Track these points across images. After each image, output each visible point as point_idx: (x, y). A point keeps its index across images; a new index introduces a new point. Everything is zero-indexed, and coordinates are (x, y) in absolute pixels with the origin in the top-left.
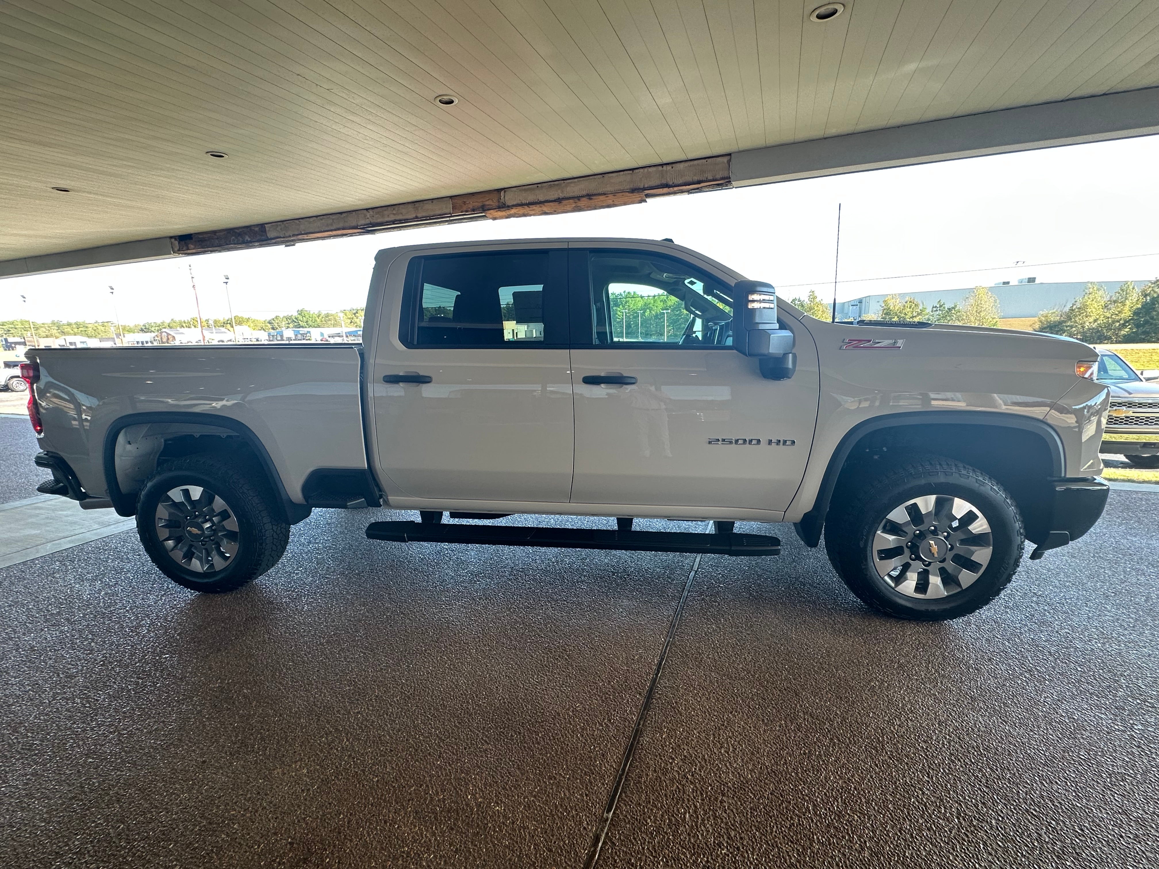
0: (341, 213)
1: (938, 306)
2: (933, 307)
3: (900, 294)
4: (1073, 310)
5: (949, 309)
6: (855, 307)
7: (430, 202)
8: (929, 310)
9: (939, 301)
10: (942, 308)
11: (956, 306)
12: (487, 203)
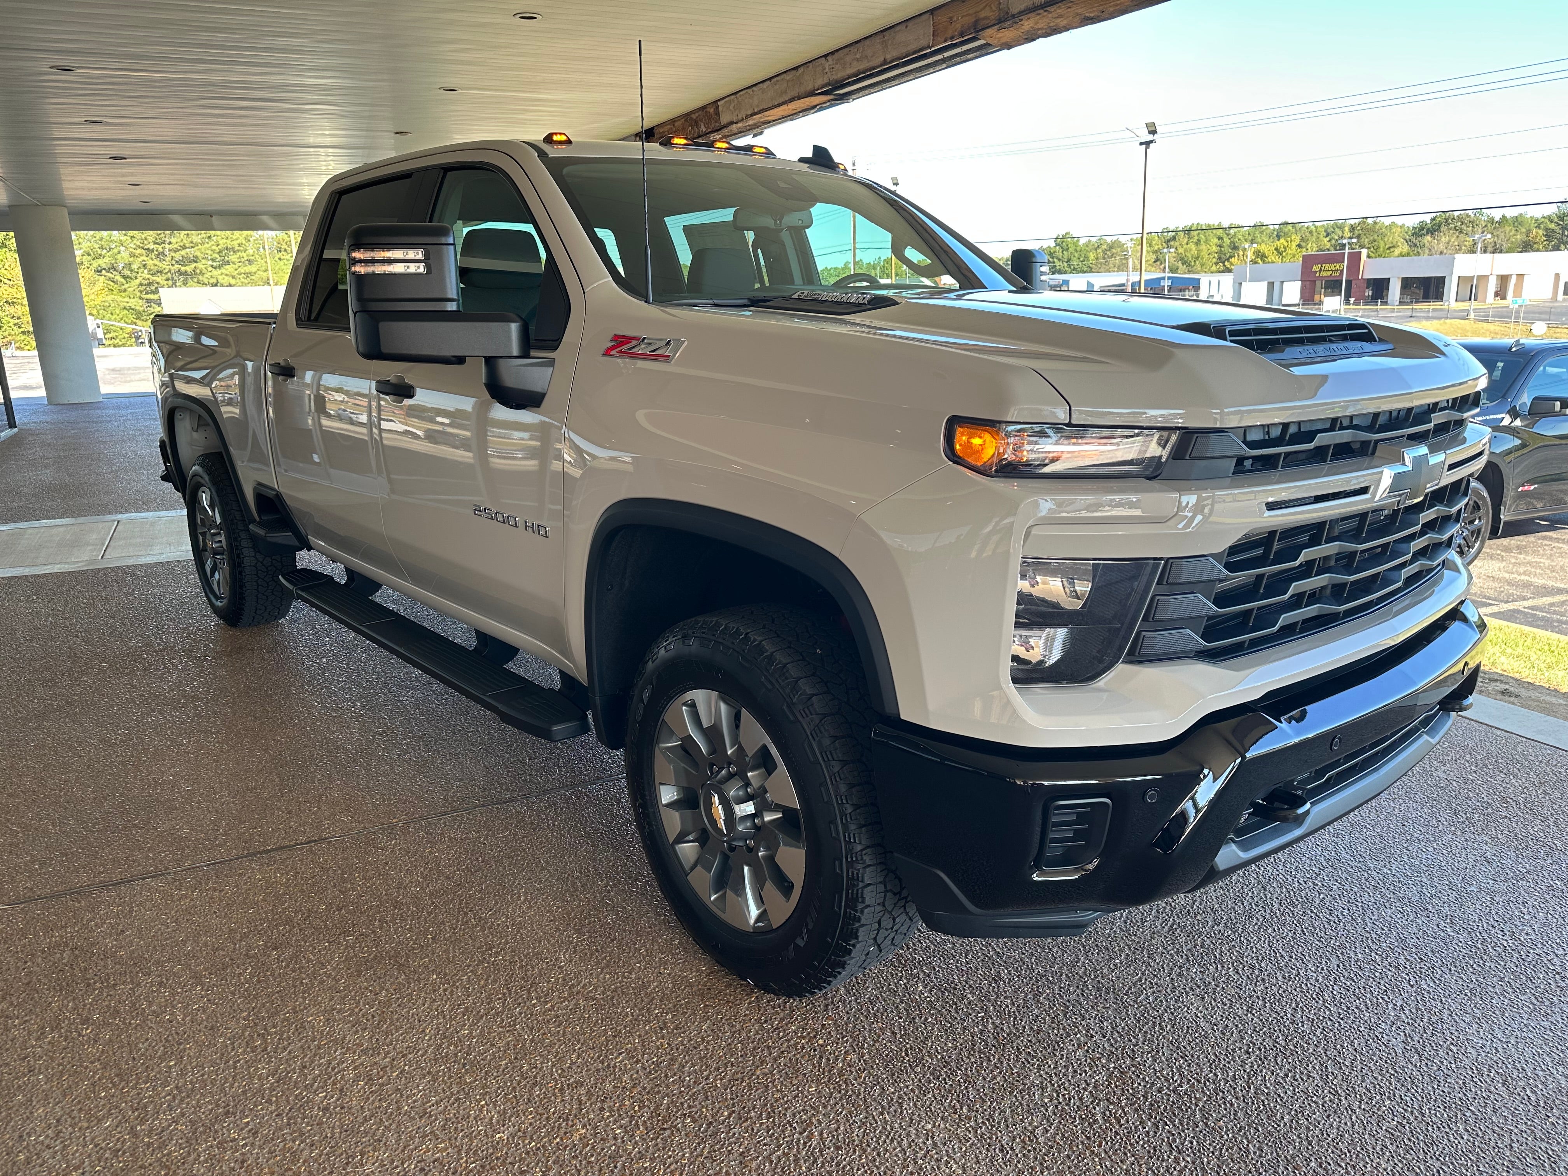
0: (796, 69)
7: (903, 27)
12: (982, 15)
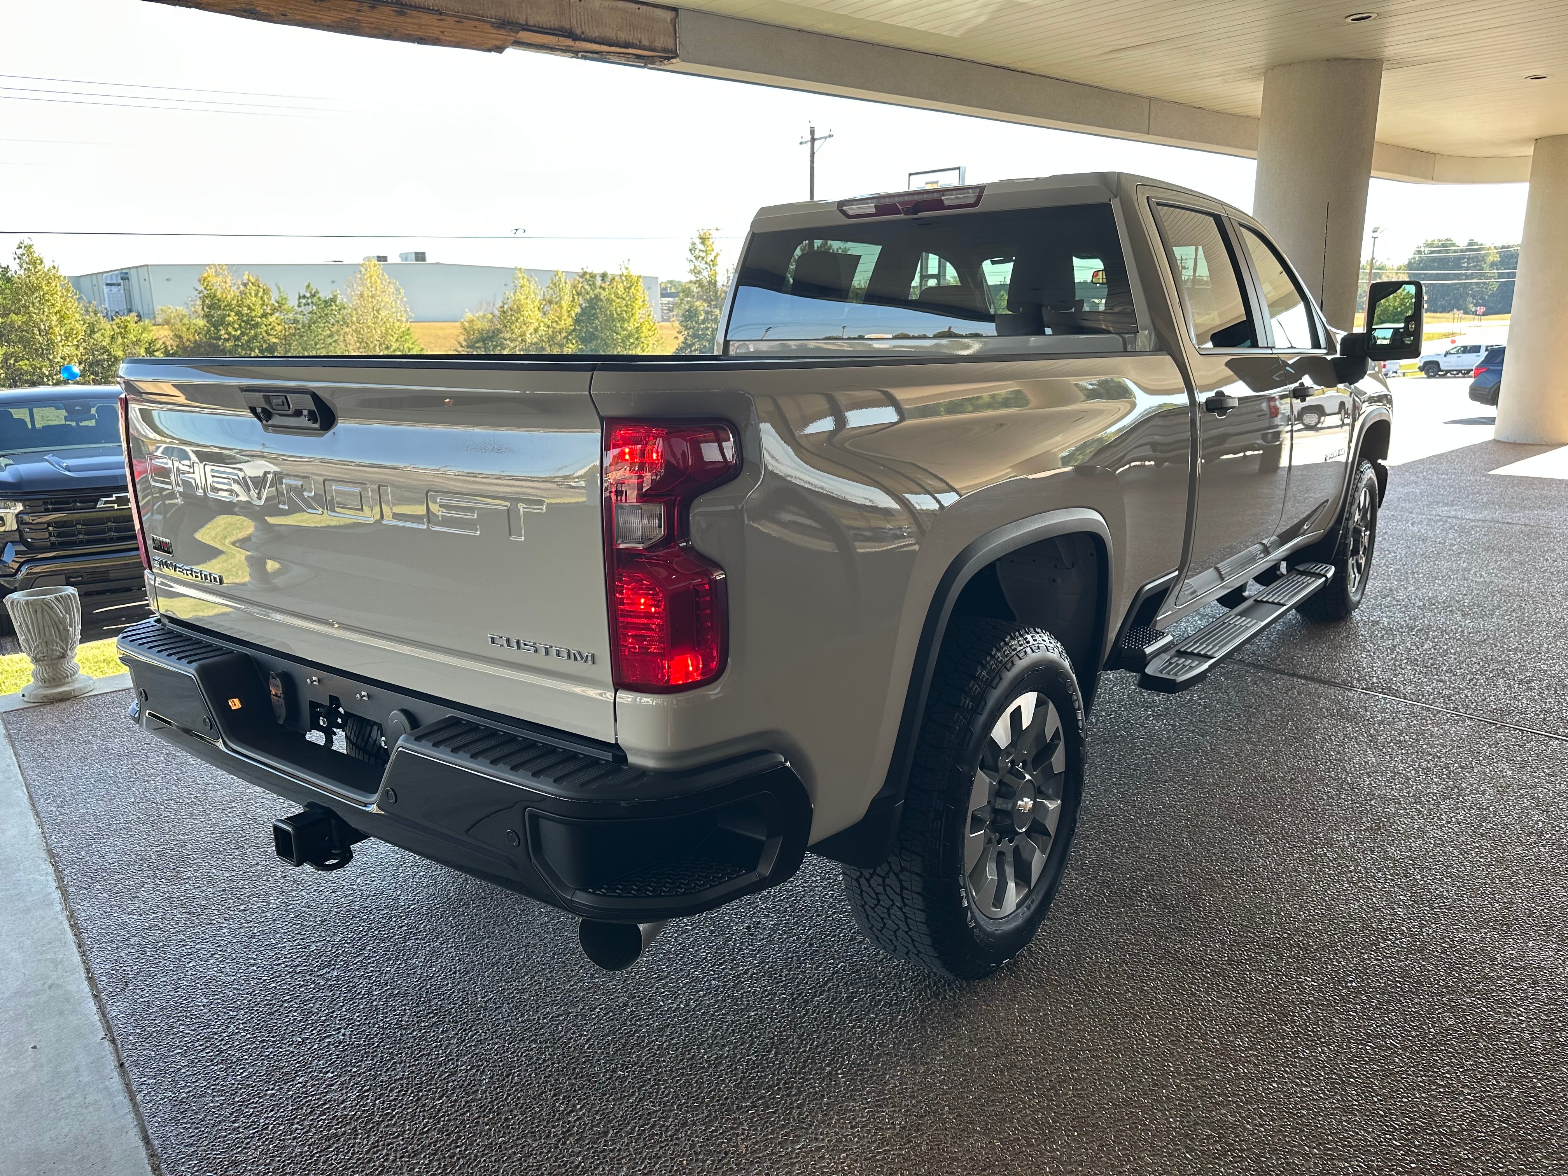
1: (308, 295)
2: (300, 298)
3: (230, 267)
4: (504, 312)
5: (325, 302)
6: (114, 289)
8: (293, 302)
9: (308, 286)
10: (315, 300)
11: (335, 296)
